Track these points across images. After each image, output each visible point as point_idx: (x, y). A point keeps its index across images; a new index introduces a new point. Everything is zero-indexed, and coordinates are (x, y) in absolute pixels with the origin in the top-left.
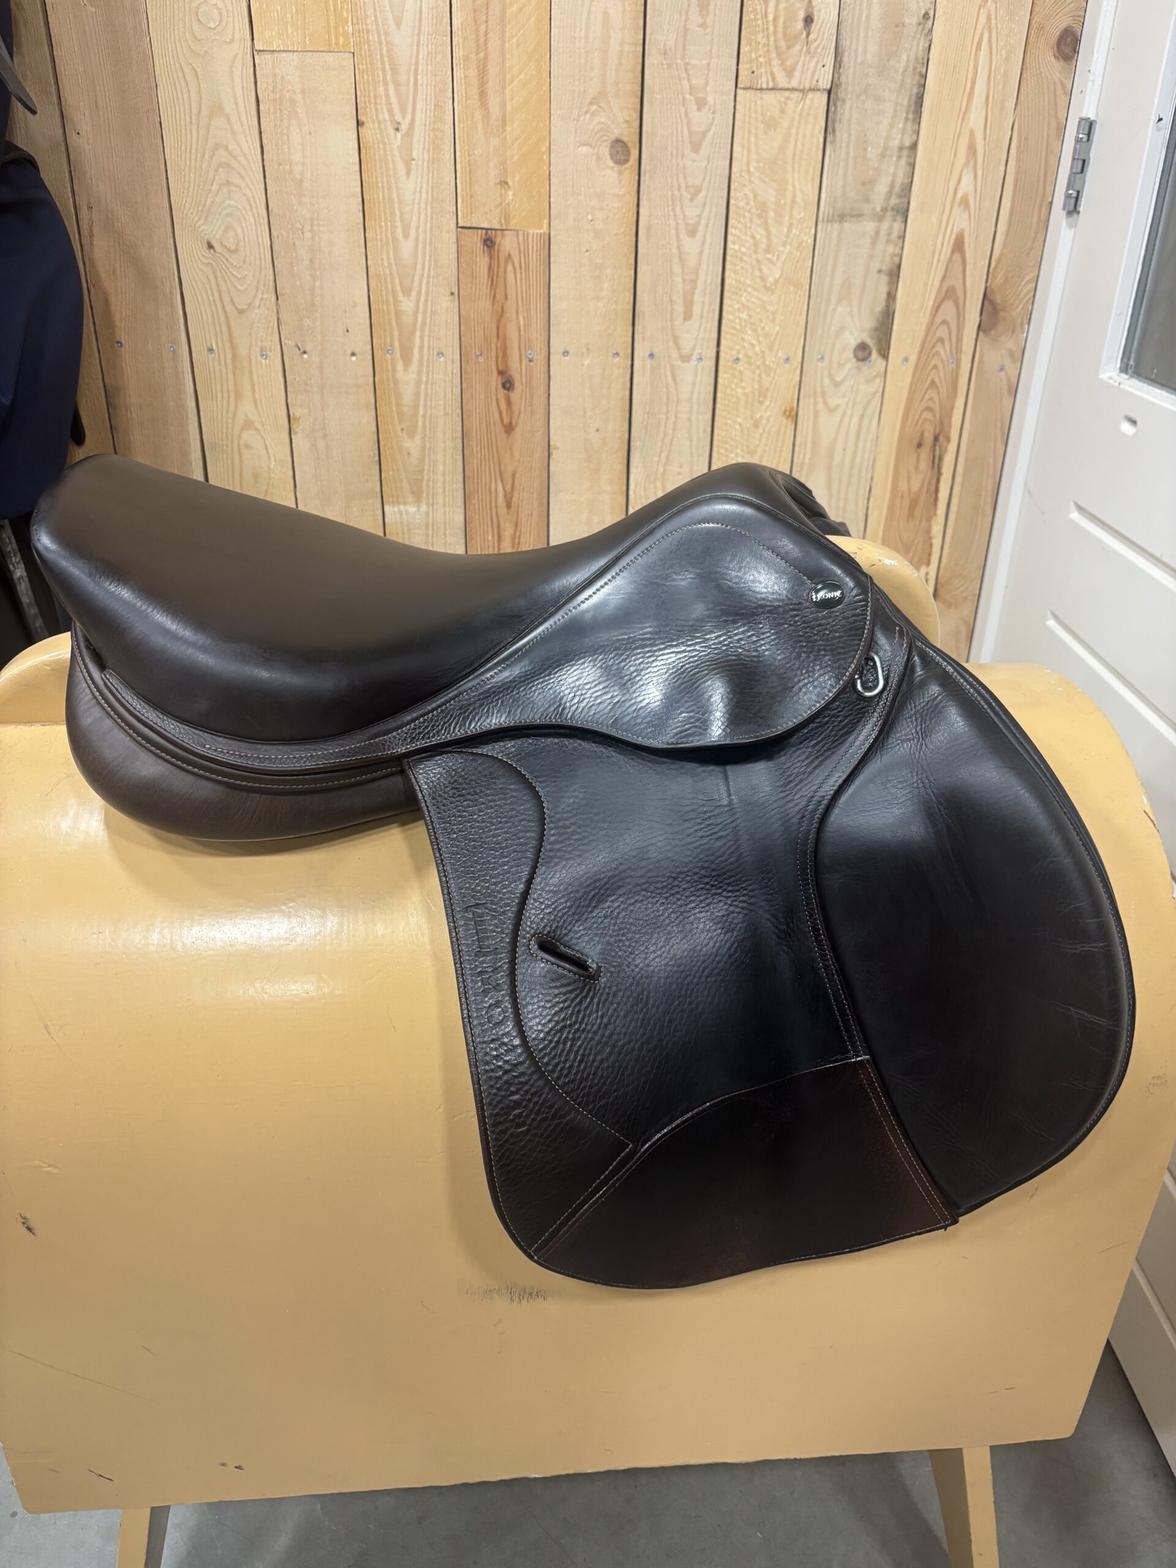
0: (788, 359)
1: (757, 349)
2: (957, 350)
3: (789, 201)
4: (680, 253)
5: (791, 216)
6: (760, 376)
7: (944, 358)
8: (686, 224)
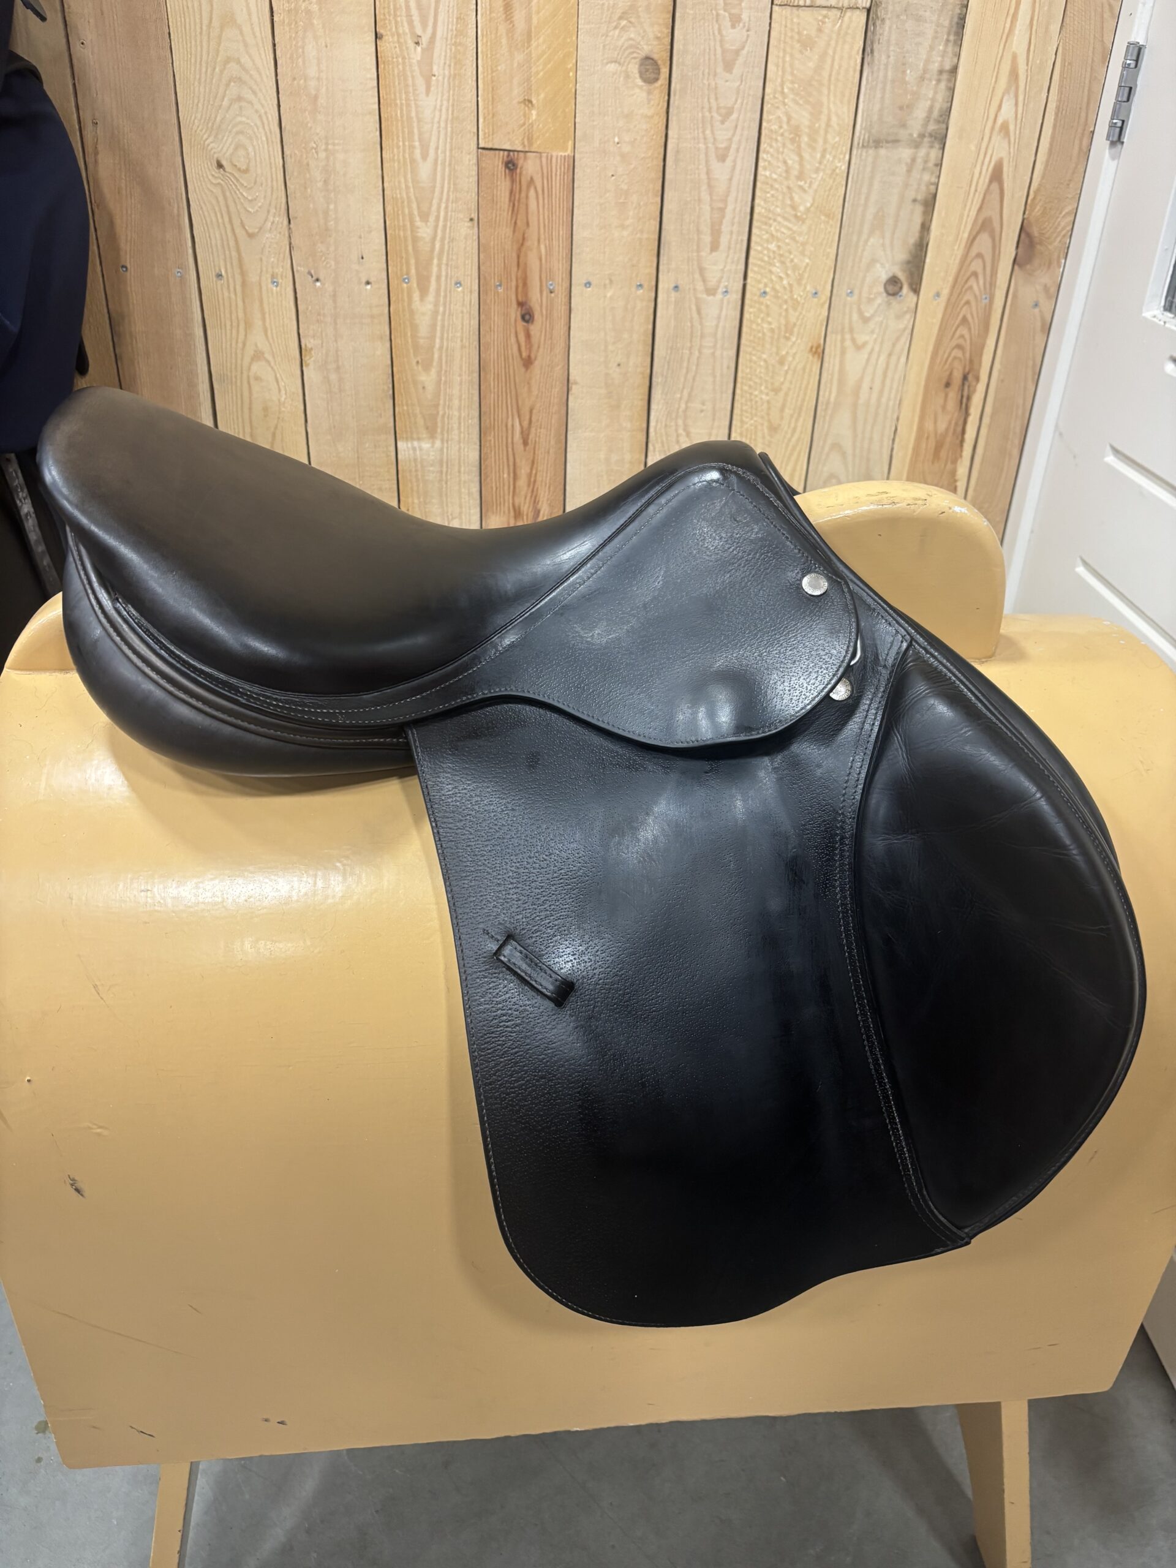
0: (816, 293)
1: (785, 282)
2: (991, 284)
3: (823, 126)
4: (709, 179)
5: (825, 141)
6: (787, 310)
7: (977, 293)
8: (717, 148)
